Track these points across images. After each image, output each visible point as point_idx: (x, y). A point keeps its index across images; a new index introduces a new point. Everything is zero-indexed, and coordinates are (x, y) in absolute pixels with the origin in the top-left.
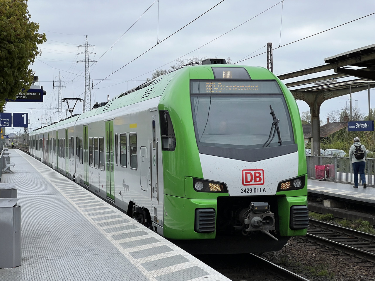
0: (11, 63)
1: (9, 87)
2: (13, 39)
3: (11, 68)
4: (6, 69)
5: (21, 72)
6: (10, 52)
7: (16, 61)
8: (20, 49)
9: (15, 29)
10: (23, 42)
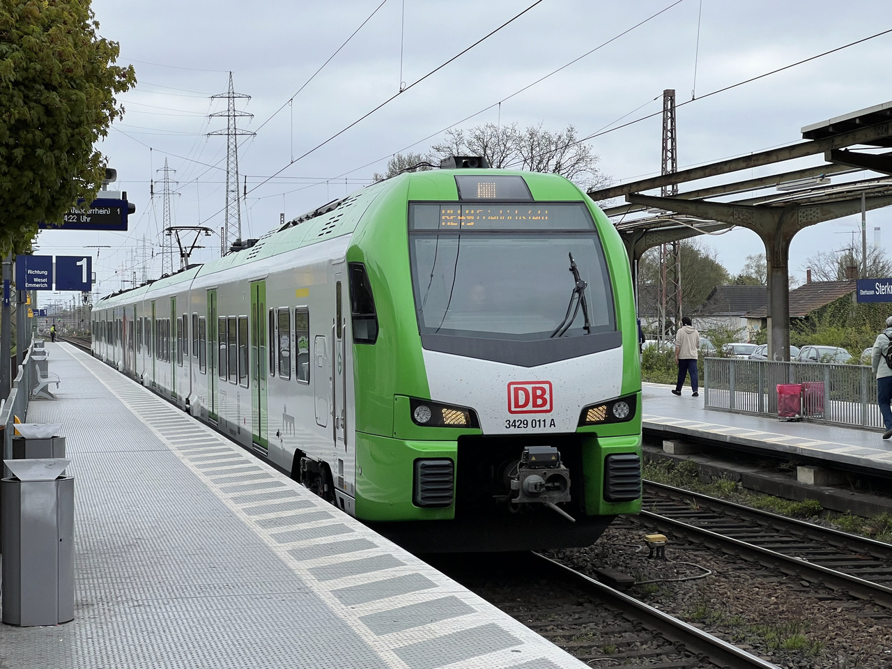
0: (52, 136)
1: (47, 196)
2: (57, 78)
3: (51, 148)
4: (39, 152)
5: (76, 159)
6: (49, 111)
7: (65, 133)
8: (74, 104)
9: (61, 57)
10: (80, 88)
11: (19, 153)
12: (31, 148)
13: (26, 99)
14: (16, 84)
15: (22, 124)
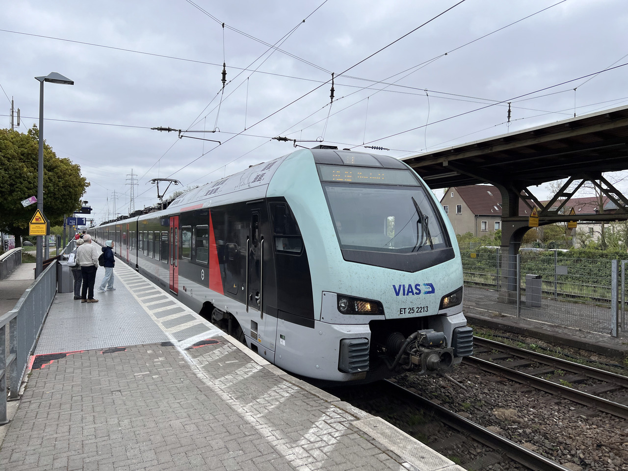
0: (71, 197)
1: (70, 208)
2: (72, 186)
3: (71, 199)
4: (68, 200)
5: (76, 201)
6: (70, 192)
7: (73, 197)
8: (75, 191)
9: (73, 182)
10: (77, 187)
11: (63, 200)
12: (66, 200)
13: (65, 190)
14: (63, 187)
15: (64, 195)
